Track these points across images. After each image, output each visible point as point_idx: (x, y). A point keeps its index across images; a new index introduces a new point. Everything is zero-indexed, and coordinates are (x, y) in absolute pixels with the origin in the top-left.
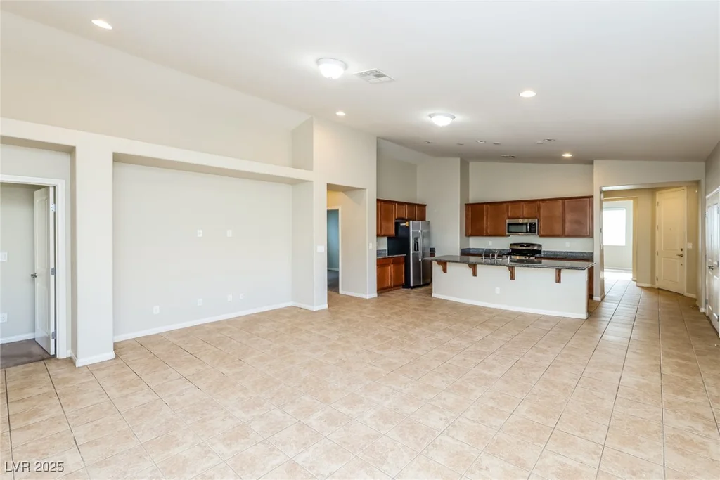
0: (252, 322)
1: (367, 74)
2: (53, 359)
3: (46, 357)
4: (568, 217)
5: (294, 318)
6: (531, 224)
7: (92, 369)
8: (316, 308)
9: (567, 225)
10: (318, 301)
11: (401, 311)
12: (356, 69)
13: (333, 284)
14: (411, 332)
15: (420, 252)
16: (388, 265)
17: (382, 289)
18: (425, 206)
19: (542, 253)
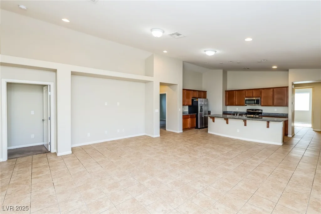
0: (127, 142)
1: (173, 34)
2: (49, 153)
3: (47, 152)
4: (276, 97)
5: (145, 140)
6: (257, 100)
7: (63, 157)
8: (154, 136)
9: (275, 101)
10: (156, 133)
11: (192, 139)
12: (168, 32)
13: (163, 126)
14: (195, 148)
15: (203, 112)
16: (188, 118)
17: (185, 129)
18: (206, 92)
19: (263, 114)
